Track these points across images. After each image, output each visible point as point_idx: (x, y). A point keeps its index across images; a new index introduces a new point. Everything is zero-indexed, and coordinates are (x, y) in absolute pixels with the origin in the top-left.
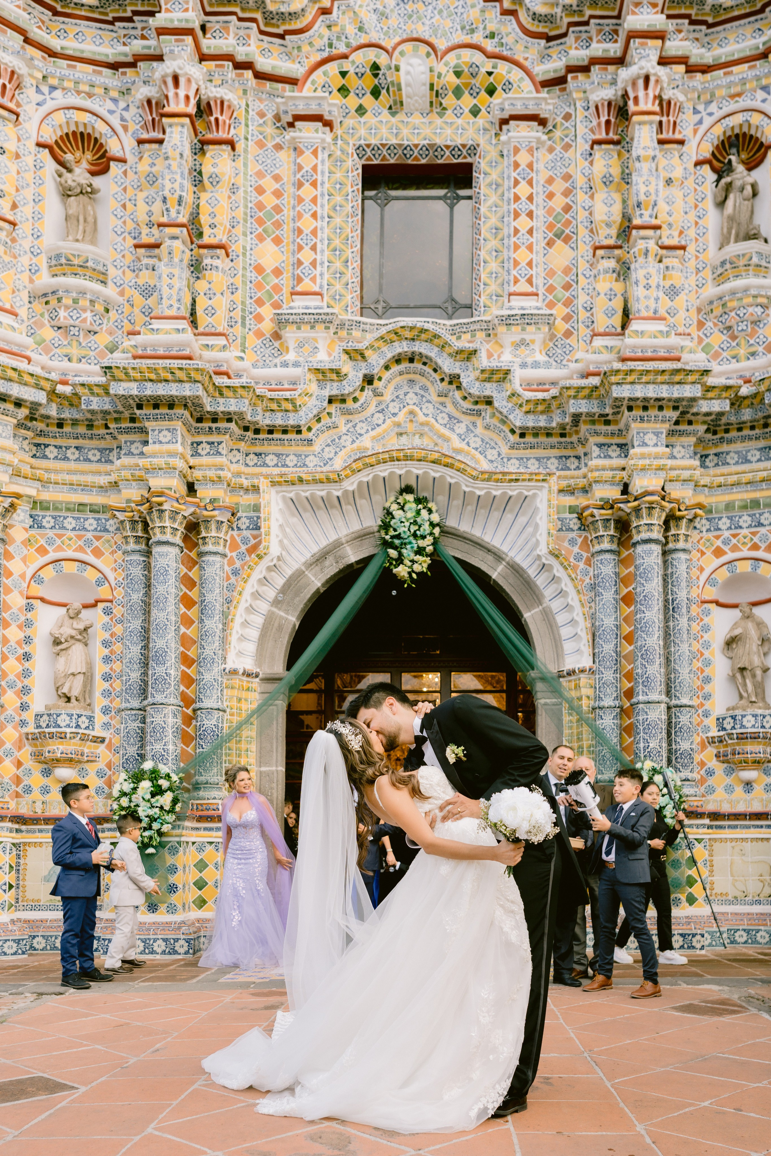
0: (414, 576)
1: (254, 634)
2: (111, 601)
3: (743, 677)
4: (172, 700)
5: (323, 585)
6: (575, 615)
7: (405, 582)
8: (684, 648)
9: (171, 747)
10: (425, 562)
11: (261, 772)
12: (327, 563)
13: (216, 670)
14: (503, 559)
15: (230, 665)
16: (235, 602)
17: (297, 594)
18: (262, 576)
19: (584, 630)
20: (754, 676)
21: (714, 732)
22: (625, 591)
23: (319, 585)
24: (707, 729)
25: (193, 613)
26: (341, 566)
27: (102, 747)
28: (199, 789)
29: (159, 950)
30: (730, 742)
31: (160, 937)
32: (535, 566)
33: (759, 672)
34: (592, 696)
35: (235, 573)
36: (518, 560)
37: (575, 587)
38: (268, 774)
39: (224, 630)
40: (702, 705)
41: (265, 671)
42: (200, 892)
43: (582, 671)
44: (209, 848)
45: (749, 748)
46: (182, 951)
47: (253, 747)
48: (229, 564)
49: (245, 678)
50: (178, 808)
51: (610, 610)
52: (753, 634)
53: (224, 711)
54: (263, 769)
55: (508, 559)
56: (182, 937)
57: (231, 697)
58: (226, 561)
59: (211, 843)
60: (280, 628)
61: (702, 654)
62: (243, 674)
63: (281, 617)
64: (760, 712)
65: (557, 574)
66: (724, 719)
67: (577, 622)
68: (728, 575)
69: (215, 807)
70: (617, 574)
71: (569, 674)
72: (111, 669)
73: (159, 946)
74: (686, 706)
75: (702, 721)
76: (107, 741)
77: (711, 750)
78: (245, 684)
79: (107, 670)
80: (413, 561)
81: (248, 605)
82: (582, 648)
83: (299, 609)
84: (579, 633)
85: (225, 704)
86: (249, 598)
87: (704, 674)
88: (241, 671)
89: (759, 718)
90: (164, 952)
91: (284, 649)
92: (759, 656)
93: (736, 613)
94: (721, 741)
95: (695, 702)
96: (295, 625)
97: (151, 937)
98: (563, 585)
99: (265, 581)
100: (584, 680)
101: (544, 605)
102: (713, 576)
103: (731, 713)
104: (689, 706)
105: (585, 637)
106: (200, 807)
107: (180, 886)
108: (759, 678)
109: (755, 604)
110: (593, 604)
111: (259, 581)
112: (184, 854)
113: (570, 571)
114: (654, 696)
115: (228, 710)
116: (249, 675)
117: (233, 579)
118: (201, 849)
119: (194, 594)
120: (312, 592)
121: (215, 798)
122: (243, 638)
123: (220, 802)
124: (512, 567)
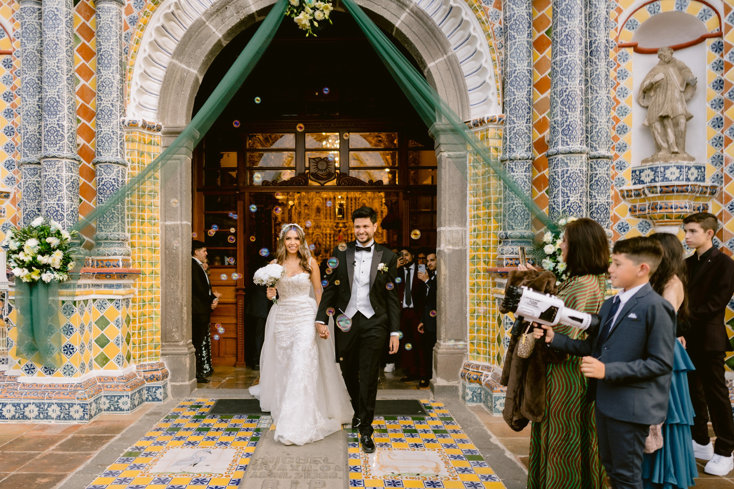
0: (316, 24)
1: (156, 87)
2: (10, 53)
3: (664, 126)
4: (66, 153)
5: (225, 36)
6: (483, 61)
7: (307, 31)
8: (603, 94)
9: (66, 202)
10: (327, 8)
11: (166, 226)
12: (228, 13)
13: (115, 122)
14: (407, 6)
15: (130, 117)
16: (132, 52)
17: (199, 45)
18: (159, 24)
19: (493, 78)
20: (676, 125)
21: (629, 185)
22: (538, 35)
23: (220, 35)
24: (622, 182)
25: (91, 64)
26: (242, 16)
27: (7, 202)
28: (99, 244)
29: (54, 415)
30: (650, 195)
31: (54, 401)
32: (440, 13)
33: (682, 120)
34: (501, 147)
35: (133, 21)
36: (422, 6)
37: (485, 31)
38: (173, 228)
39: (122, 81)
40: (617, 156)
41: (167, 124)
42: (102, 350)
43: (491, 121)
44: (110, 306)
45: (674, 202)
46: (77, 416)
47: (158, 201)
48: (127, 13)
49: (145, 131)
50: (71, 266)
51: (524, 54)
52: (676, 79)
53: (125, 165)
54: (168, 223)
55: (412, 5)
56: (77, 402)
57: (133, 150)
58: (123, 9)
59: (111, 300)
60: (182, 81)
61: (618, 103)
62: (144, 127)
63: (183, 69)
64: (685, 163)
65: (465, 18)
66: (641, 172)
67: (485, 69)
68: (649, 15)
69: (115, 263)
70: (530, 15)
71: (476, 125)
72: (13, 123)
73: (54, 411)
74: (604, 157)
75: (616, 174)
76: (12, 196)
77: (626, 204)
78: (147, 137)
79: (10, 124)
80: (314, 9)
81: (146, 55)
82: (491, 97)
83: (201, 62)
84: (488, 80)
85: (126, 158)
86: (147, 48)
87: (620, 124)
88: (140, 124)
89: (685, 170)
90: (59, 418)
91: (186, 103)
92: (682, 103)
93: (654, 59)
94: (638, 195)
95: (611, 153)
96: (197, 80)
97: (46, 401)
98: (471, 30)
99: (163, 30)
100: (492, 130)
101: (450, 54)
102: (632, 18)
103: (649, 165)
104: (608, 158)
105: (494, 85)
106: (100, 264)
107: (77, 347)
108: (682, 127)
109: (676, 48)
110: (502, 50)
111: (157, 29)
112: (81, 313)
113: (480, 13)
114: (576, 146)
115: (129, 164)
116: (150, 128)
117: (131, 29)
118: (102, 306)
119: (91, 45)
120: (213, 44)
121: (115, 254)
122: (143, 90)
123: (120, 258)
124: (416, 14)
